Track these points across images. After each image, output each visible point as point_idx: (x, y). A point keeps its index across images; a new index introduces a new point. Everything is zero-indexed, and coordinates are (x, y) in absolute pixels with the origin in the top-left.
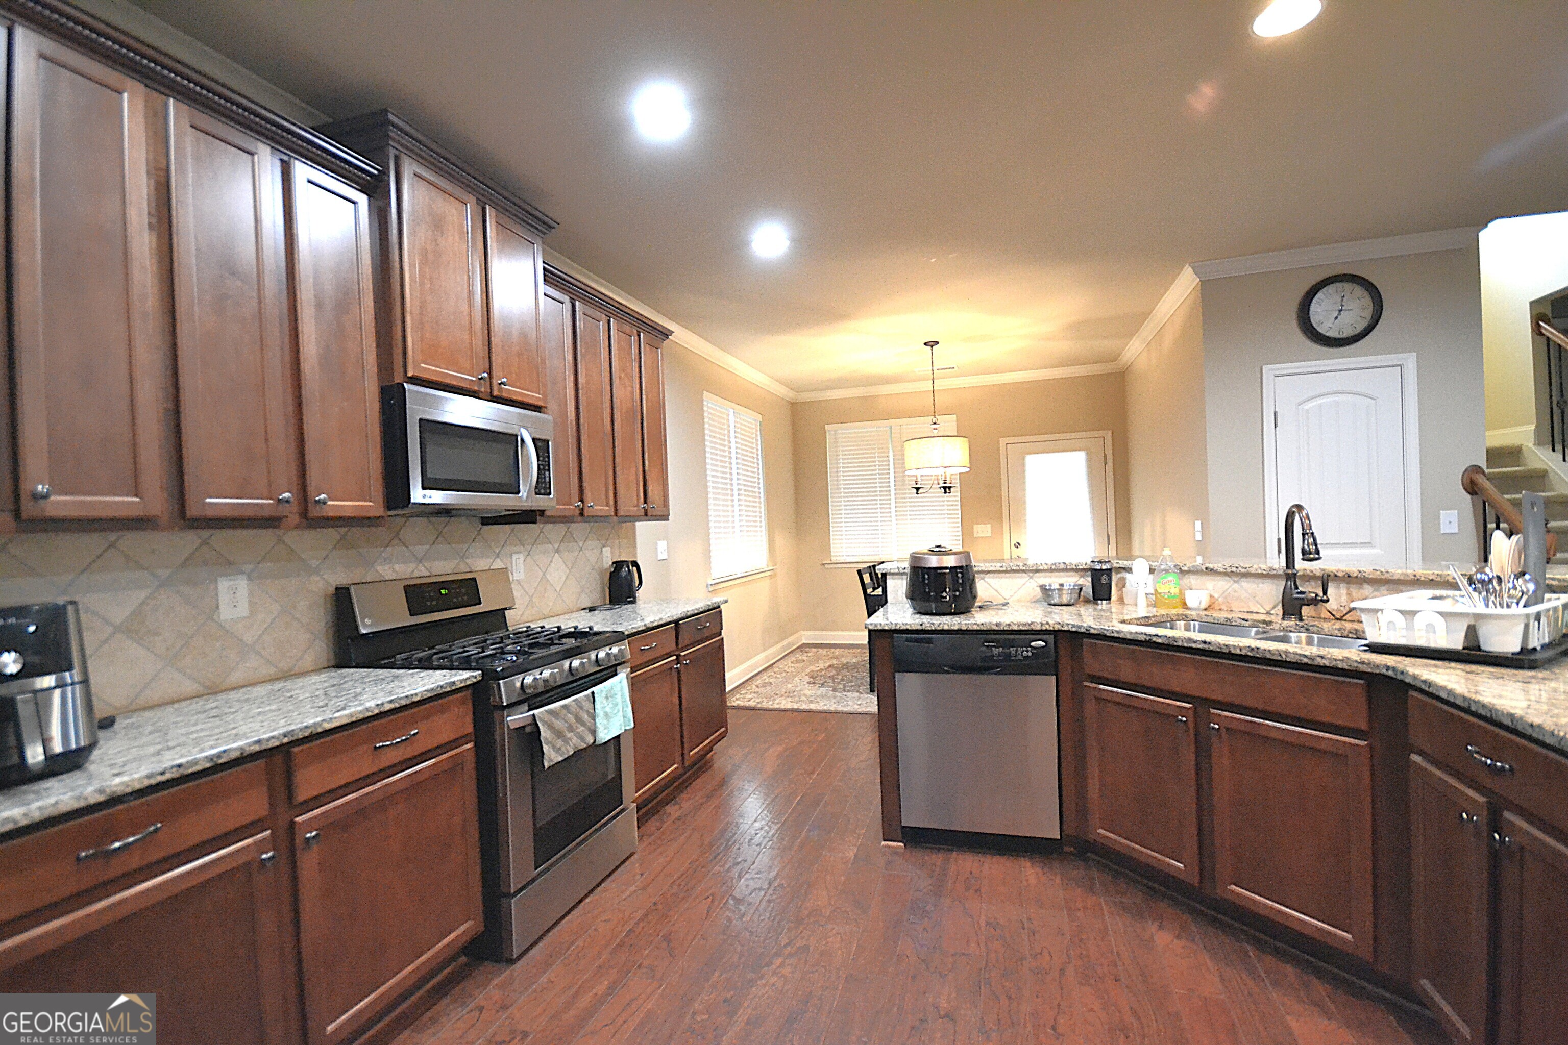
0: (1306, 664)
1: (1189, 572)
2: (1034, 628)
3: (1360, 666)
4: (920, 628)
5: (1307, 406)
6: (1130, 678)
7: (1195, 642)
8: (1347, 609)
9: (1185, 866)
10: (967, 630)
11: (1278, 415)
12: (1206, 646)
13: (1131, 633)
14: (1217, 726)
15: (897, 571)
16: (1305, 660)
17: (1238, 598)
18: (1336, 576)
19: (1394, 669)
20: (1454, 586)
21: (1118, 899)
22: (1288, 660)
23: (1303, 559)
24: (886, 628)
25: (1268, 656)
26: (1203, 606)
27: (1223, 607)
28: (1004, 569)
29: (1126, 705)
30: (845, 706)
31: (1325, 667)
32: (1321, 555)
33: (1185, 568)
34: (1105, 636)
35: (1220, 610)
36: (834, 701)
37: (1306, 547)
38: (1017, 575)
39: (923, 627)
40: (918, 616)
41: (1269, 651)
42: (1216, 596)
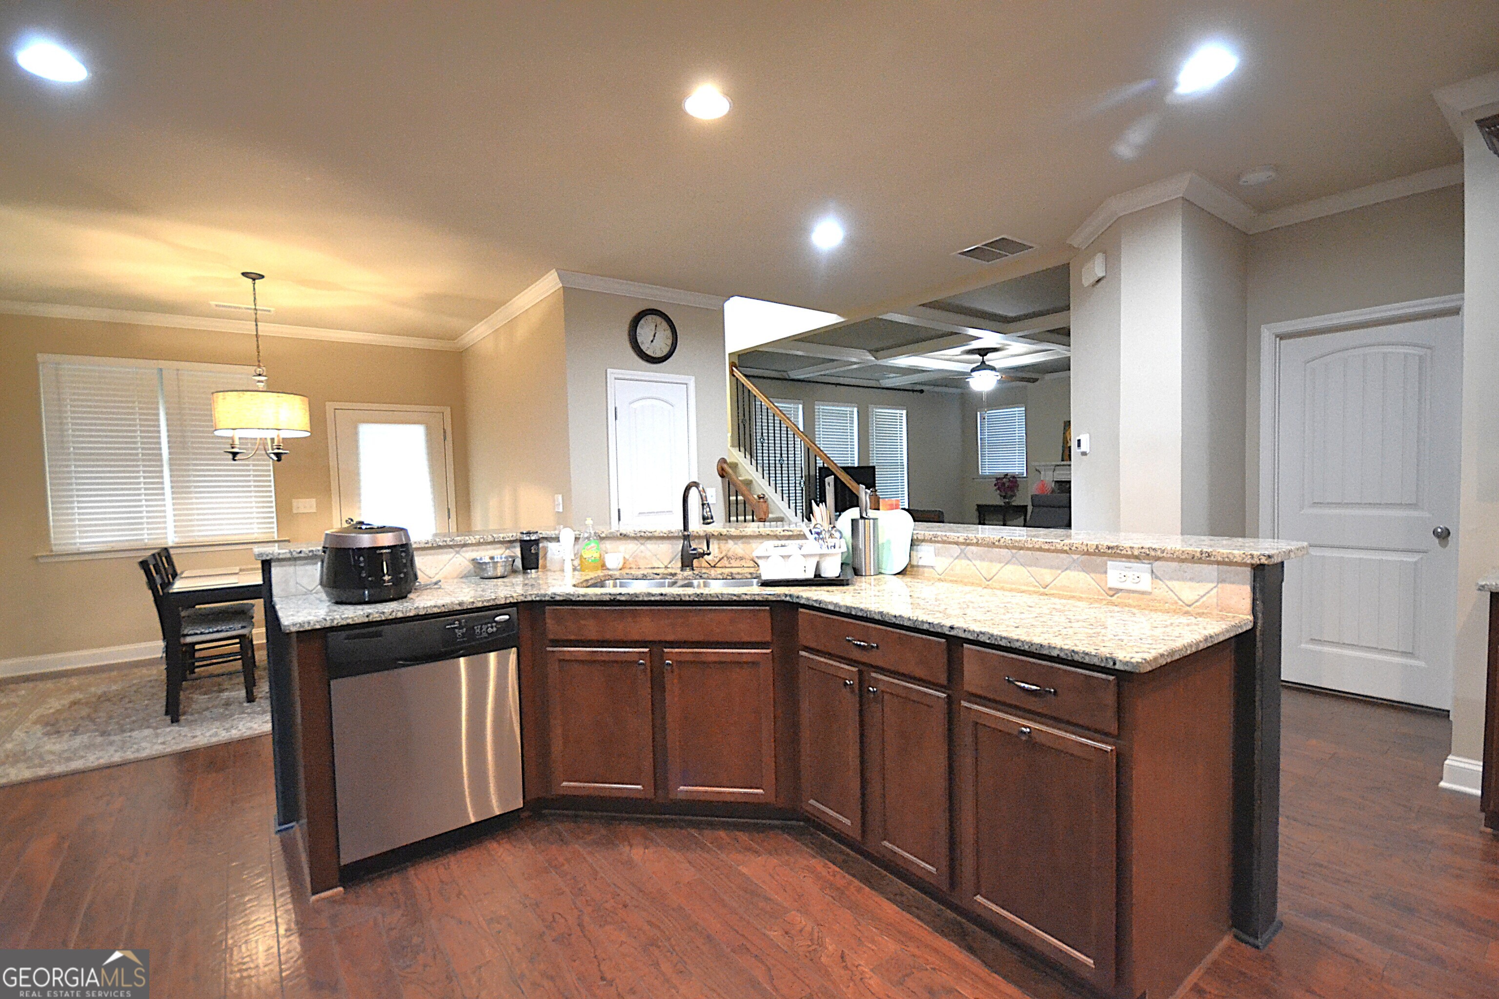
0: (735, 601)
1: (606, 538)
2: (499, 603)
3: (769, 597)
4: (366, 620)
5: (636, 405)
6: (593, 635)
7: (653, 595)
8: (718, 559)
9: (643, 786)
10: (425, 615)
11: (618, 411)
12: (662, 598)
13: (597, 595)
14: (670, 662)
15: (289, 556)
16: (735, 598)
17: (645, 558)
18: (713, 535)
19: (790, 596)
20: (804, 537)
21: (589, 838)
22: (723, 599)
23: (704, 524)
24: (318, 627)
25: (709, 599)
26: (620, 566)
27: (632, 566)
28: (430, 545)
29: (591, 662)
30: (138, 750)
31: (748, 601)
32: (715, 519)
33: (603, 535)
34: (571, 601)
35: (630, 568)
36: (114, 748)
37: (705, 514)
38: (446, 550)
39: (371, 619)
40: (336, 607)
41: (710, 595)
42: (627, 557)
